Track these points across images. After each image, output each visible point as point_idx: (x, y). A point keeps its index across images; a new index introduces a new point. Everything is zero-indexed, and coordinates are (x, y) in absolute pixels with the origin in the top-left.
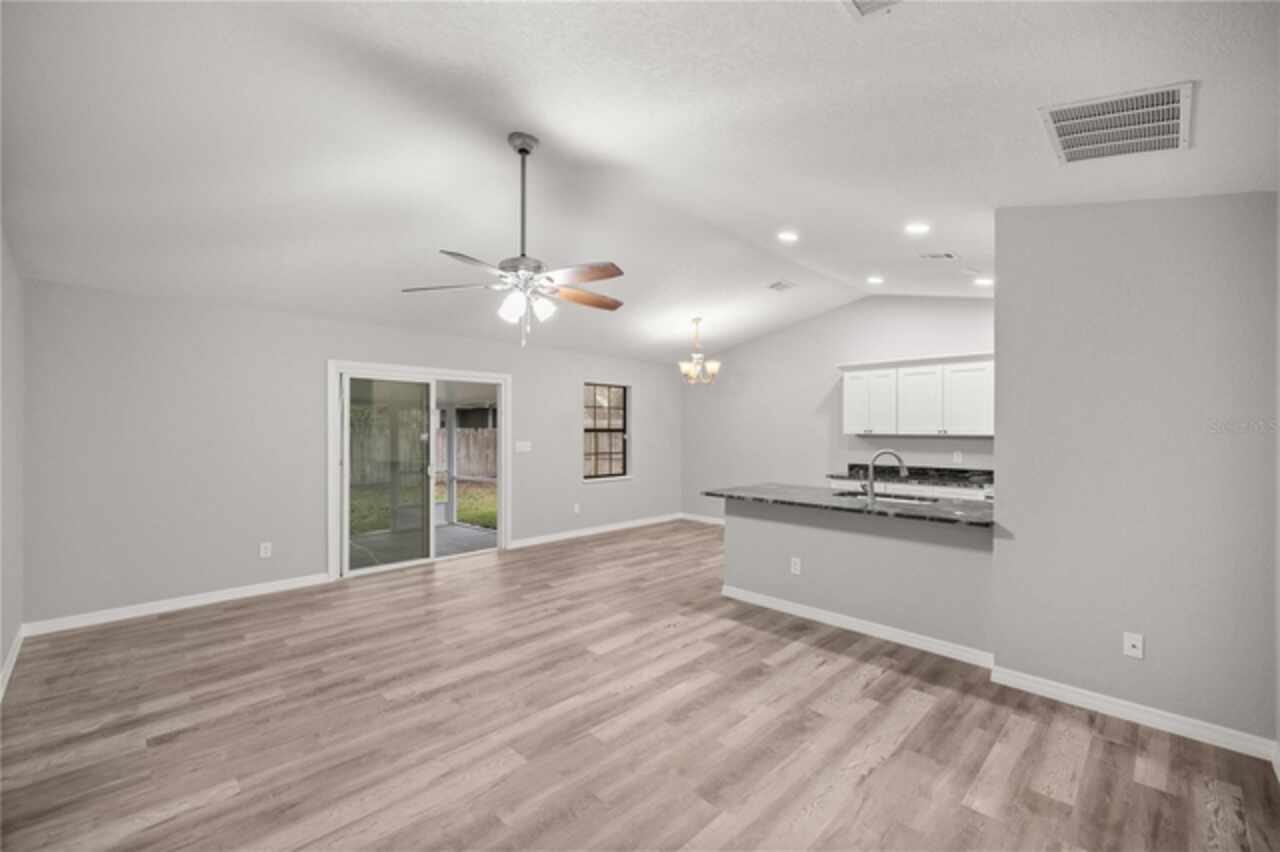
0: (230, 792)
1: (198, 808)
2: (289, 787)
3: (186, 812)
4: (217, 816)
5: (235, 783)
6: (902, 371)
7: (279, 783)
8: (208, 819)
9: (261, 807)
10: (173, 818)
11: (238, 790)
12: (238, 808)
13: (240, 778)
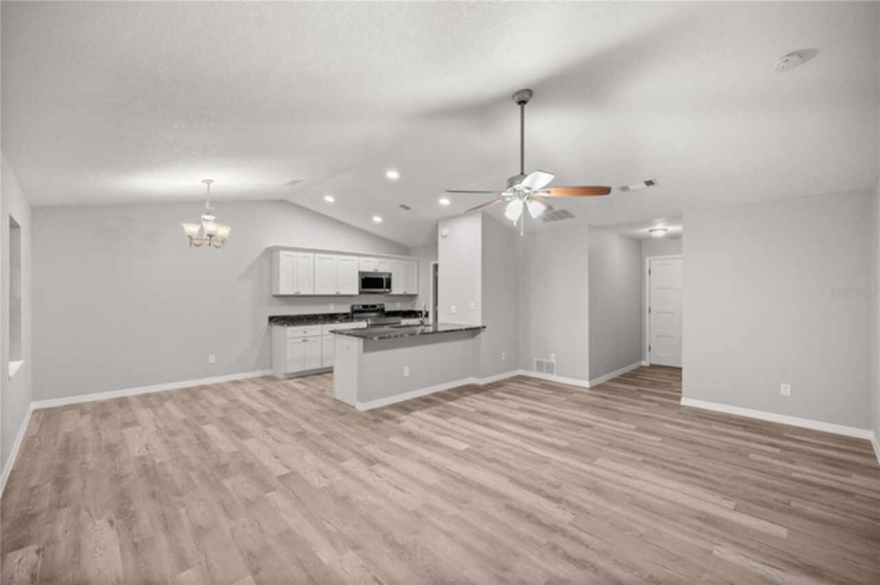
0: (722, 549)
1: (746, 557)
2: (690, 526)
3: (754, 560)
4: (737, 544)
5: (715, 552)
6: (317, 255)
7: (693, 531)
8: (744, 546)
9: (714, 530)
10: (763, 563)
11: (717, 547)
12: (724, 538)
13: (710, 552)
